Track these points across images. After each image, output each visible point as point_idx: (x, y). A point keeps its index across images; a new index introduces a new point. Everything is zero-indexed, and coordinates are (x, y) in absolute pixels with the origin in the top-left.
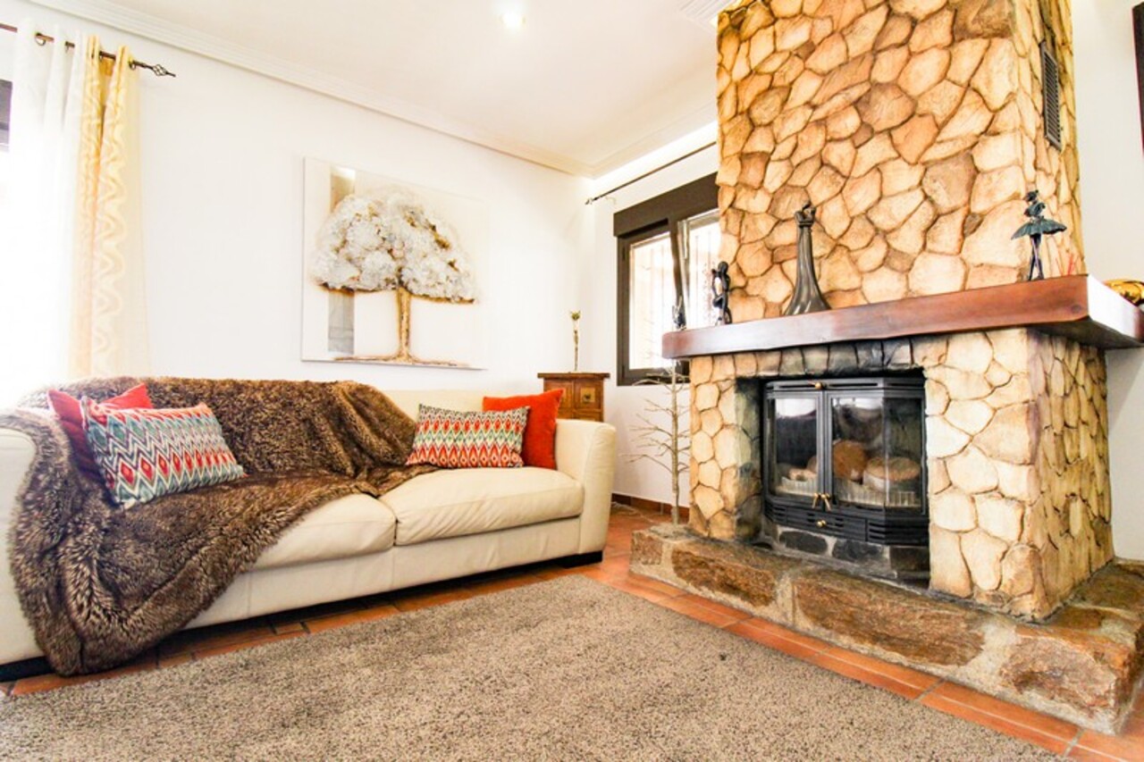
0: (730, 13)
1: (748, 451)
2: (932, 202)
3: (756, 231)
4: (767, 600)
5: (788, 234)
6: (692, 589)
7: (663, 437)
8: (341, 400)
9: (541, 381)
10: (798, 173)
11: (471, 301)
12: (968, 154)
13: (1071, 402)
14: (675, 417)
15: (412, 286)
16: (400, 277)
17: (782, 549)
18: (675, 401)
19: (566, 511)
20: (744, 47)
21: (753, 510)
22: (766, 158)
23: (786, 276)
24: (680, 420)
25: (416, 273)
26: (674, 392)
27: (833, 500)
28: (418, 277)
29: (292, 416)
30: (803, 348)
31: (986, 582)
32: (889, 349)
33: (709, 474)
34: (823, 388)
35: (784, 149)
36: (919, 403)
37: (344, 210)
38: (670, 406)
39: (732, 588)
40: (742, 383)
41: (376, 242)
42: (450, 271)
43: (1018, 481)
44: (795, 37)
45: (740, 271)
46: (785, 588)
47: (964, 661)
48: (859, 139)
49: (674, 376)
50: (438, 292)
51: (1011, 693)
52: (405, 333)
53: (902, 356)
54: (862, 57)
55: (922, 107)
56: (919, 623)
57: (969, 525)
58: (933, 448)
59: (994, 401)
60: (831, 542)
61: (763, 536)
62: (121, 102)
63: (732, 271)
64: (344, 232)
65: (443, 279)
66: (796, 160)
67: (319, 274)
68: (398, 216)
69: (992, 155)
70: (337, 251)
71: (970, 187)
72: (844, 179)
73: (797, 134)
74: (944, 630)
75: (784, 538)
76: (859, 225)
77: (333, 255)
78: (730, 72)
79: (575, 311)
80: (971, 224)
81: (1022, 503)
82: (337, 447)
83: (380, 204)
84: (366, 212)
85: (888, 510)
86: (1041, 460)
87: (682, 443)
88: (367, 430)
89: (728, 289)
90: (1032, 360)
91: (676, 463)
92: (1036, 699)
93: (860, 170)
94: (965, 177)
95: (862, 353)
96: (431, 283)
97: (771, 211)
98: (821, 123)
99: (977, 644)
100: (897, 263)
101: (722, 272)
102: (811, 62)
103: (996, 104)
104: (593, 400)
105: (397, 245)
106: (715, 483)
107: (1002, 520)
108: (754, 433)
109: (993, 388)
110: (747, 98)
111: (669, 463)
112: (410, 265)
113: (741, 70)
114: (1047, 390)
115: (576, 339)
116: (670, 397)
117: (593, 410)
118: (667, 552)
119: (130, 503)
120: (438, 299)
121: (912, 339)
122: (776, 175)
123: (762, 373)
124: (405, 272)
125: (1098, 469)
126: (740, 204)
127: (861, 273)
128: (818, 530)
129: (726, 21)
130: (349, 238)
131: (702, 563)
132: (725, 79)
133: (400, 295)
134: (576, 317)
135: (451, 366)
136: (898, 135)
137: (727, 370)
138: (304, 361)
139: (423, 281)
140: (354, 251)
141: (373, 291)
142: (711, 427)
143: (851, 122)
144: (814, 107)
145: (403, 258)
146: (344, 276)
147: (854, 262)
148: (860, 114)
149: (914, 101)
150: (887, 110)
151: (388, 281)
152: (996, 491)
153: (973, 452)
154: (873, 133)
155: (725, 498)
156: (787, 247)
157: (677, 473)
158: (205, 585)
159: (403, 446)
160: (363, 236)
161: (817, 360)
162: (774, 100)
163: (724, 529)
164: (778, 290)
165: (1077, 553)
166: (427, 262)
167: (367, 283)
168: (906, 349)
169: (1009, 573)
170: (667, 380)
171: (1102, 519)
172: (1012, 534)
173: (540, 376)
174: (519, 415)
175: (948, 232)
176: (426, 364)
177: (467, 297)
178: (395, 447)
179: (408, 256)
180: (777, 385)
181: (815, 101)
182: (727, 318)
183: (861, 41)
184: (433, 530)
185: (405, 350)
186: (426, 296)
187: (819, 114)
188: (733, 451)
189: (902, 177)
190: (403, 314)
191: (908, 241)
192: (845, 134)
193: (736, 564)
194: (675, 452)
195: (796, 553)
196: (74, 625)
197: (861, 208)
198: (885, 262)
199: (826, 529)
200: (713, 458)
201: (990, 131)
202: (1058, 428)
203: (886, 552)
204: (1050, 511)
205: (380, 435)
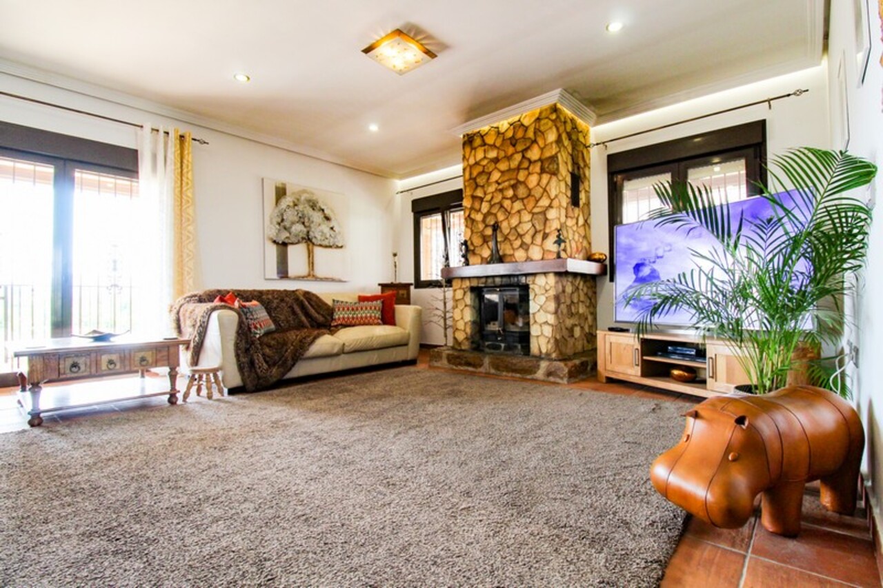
0: (468, 135)
1: (475, 315)
2: (535, 227)
3: (478, 228)
4: (481, 365)
5: (489, 232)
6: (454, 367)
7: (440, 313)
8: (302, 298)
9: (380, 287)
10: (493, 208)
11: (341, 247)
12: (544, 213)
13: (575, 295)
14: (445, 304)
15: (314, 240)
16: (308, 236)
17: (487, 350)
18: (445, 296)
19: (403, 342)
20: (473, 152)
21: (477, 338)
22: (482, 199)
23: (489, 248)
24: (447, 305)
25: (316, 234)
26: (444, 292)
27: (504, 330)
28: (317, 236)
29: (284, 305)
30: (494, 277)
31: (544, 351)
32: (520, 278)
33: (461, 325)
34: (500, 291)
35: (488, 197)
36: (528, 296)
37: (282, 204)
38: (442, 298)
39: (469, 364)
40: (473, 289)
41: (296, 219)
42: (332, 232)
43: (551, 319)
44: (493, 154)
45: (472, 244)
46: (487, 361)
47: (535, 373)
48: (514, 200)
49: (444, 284)
50: (326, 243)
51: (546, 379)
52: (311, 264)
53: (523, 280)
54: (514, 170)
55: (533, 193)
56: (524, 364)
57: (540, 333)
58: (531, 311)
59: (547, 295)
60: (503, 345)
61: (481, 348)
62: (190, 160)
63: (469, 243)
64: (282, 215)
65: (328, 236)
66: (493, 203)
67: (271, 236)
68: (306, 205)
69: (552, 214)
70: (279, 224)
71: (545, 224)
72: (508, 213)
73: (493, 193)
74: (530, 364)
75: (488, 346)
76: (513, 231)
77: (277, 226)
78: (468, 160)
79: (395, 252)
80: (545, 236)
81: (552, 326)
82: (303, 318)
83: (298, 200)
84: (291, 204)
85: (520, 332)
86: (559, 311)
87: (448, 315)
88: (313, 311)
89: (467, 250)
90: (557, 282)
91: (445, 324)
92: (552, 379)
93: (513, 211)
94: (543, 220)
95: (512, 279)
96: (323, 238)
97: (484, 221)
98: (501, 191)
99: (538, 367)
100: (524, 247)
101: (465, 243)
102: (498, 165)
103: (552, 197)
104: (405, 296)
105: (306, 220)
106: (462, 328)
107: (548, 331)
108: (477, 308)
109: (546, 291)
110: (475, 173)
111: (442, 324)
112: (313, 229)
113: (472, 161)
114: (564, 291)
115: (395, 266)
116: (442, 294)
117: (407, 301)
118: (444, 355)
119: (258, 336)
120: (326, 247)
121: (526, 275)
122: (485, 207)
123: (480, 285)
124: (311, 233)
125: (590, 318)
126: (472, 216)
127: (514, 249)
128: (498, 341)
129: (466, 138)
130: (285, 218)
131: (458, 357)
132: (466, 163)
133: (308, 246)
134: (395, 255)
135: (333, 280)
136: (525, 201)
137: (467, 284)
138: (266, 279)
139: (319, 237)
140: (287, 224)
141: (296, 243)
142: (461, 306)
143: (510, 193)
144: (499, 184)
145: (309, 227)
146: (283, 236)
147: (511, 245)
148: (514, 191)
149: (530, 190)
150: (522, 191)
151: (303, 238)
152: (546, 323)
153: (541, 311)
154: (518, 199)
155: (466, 333)
156: (489, 236)
157: (446, 329)
158: (290, 362)
159: (329, 318)
160: (290, 216)
161: (498, 280)
162: (484, 178)
163: (466, 346)
164: (486, 253)
165: (577, 343)
166: (320, 228)
167: (293, 240)
168: (524, 278)
169: (550, 346)
170: (441, 286)
171: (591, 334)
172: (550, 336)
173: (379, 285)
174: (378, 303)
175: (539, 238)
176: (322, 280)
177: (340, 245)
178: (326, 318)
179: (312, 225)
180: (485, 290)
181: (500, 181)
182: (467, 263)
183: (514, 164)
184: (357, 347)
185: (311, 273)
186: (321, 245)
187: (500, 187)
188: (468, 315)
189: (526, 217)
190: (310, 254)
191: (527, 239)
192: (509, 196)
193: (471, 356)
194: (445, 319)
195: (492, 351)
196: (257, 374)
197: (514, 225)
198: (521, 246)
199: (501, 341)
200: (462, 318)
201: (550, 206)
202: (568, 302)
203: (519, 346)
204: (564, 329)
205: (319, 313)
